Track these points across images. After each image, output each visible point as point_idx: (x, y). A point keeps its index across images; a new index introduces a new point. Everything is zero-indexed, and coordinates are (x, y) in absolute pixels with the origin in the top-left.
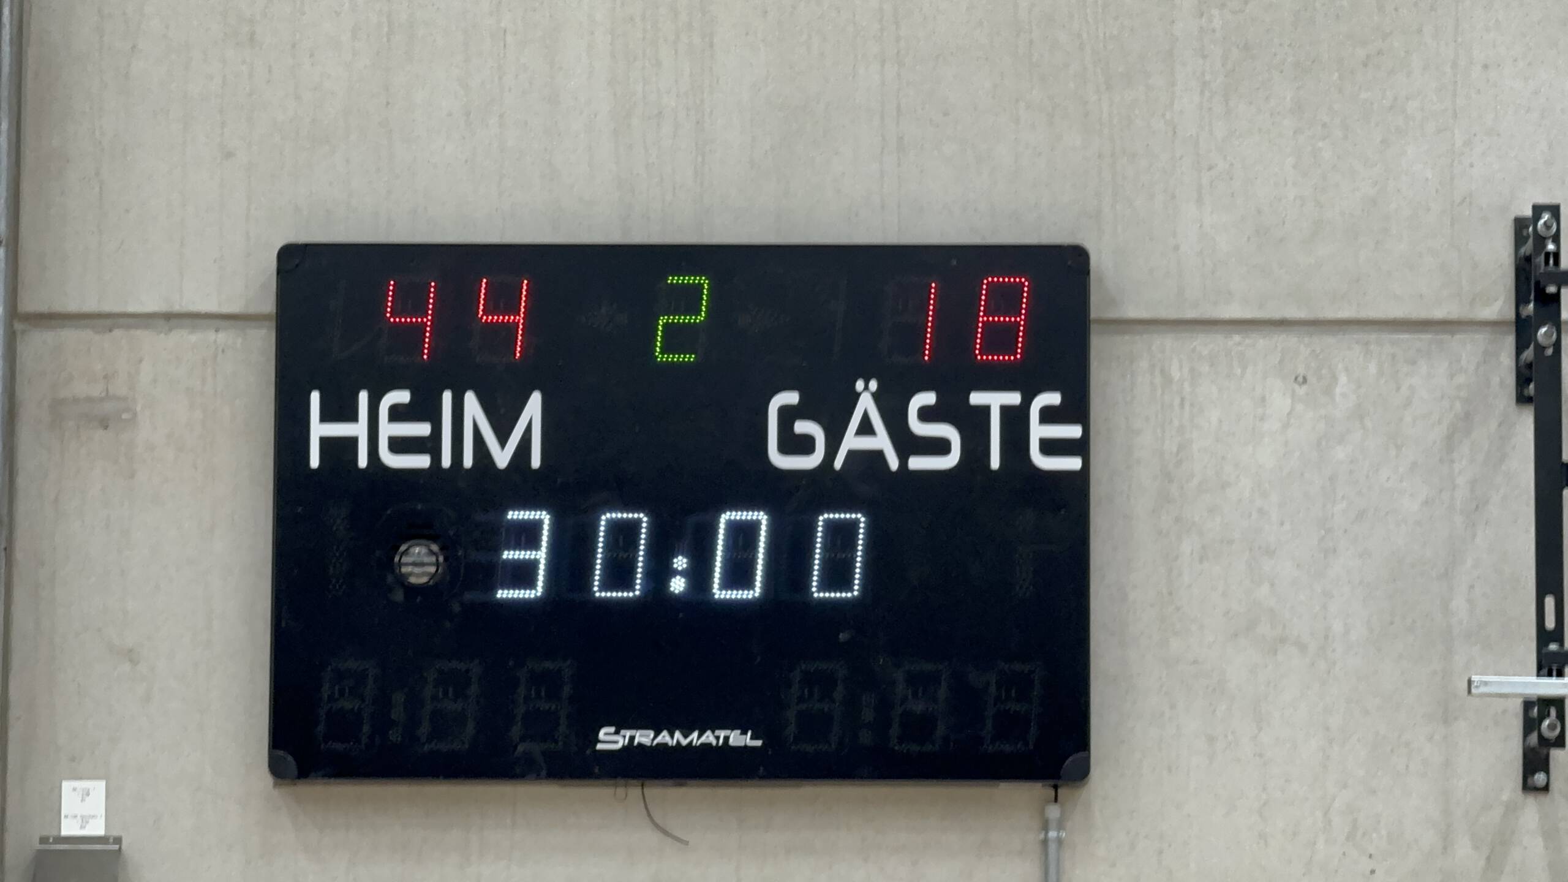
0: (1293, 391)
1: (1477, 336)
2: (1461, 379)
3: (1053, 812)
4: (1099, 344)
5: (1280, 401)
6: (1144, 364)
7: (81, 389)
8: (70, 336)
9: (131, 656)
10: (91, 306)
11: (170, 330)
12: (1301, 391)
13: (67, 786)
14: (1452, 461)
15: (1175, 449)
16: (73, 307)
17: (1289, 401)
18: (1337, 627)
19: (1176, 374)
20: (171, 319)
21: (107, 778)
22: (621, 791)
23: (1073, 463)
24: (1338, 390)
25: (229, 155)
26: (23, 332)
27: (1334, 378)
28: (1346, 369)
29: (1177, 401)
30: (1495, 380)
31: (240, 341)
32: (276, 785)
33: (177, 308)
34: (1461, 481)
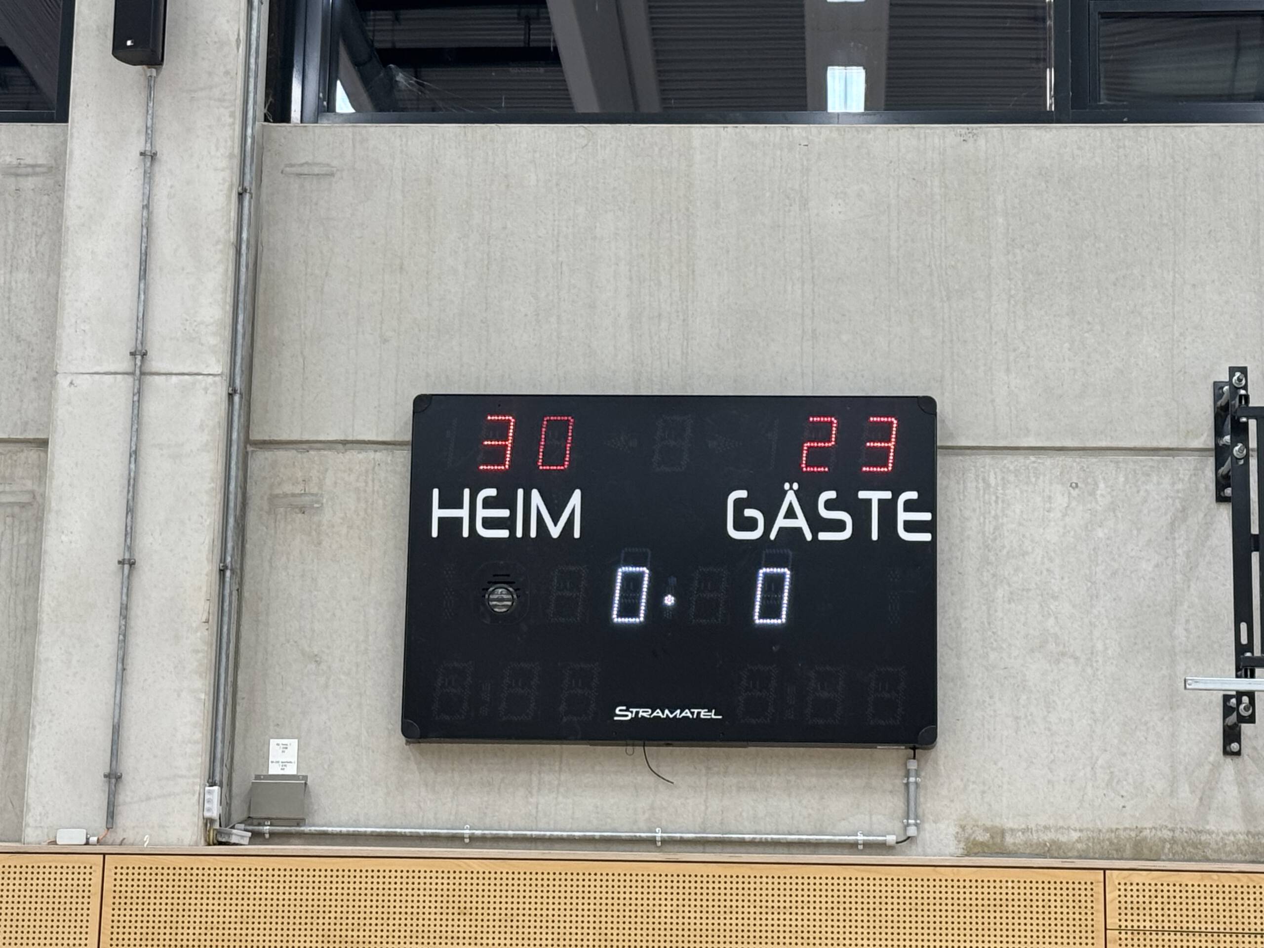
0: (1069, 493)
1: (1189, 458)
2: (1180, 486)
3: (913, 765)
4: (942, 462)
5: (1061, 501)
6: (971, 475)
7: (288, 488)
8: (282, 455)
9: (316, 659)
10: (295, 437)
11: (346, 450)
12: (1075, 493)
13: (273, 742)
14: (1174, 539)
15: (992, 531)
16: (284, 437)
17: (1066, 500)
18: (1100, 646)
19: (992, 482)
20: (346, 444)
21: (299, 738)
22: (630, 749)
23: (926, 537)
24: (1099, 492)
25: (385, 341)
26: (253, 452)
27: (1096, 484)
28: (1104, 479)
29: (994, 498)
30: (1202, 486)
31: (389, 458)
32: (408, 743)
33: (350, 438)
34: (1179, 551)
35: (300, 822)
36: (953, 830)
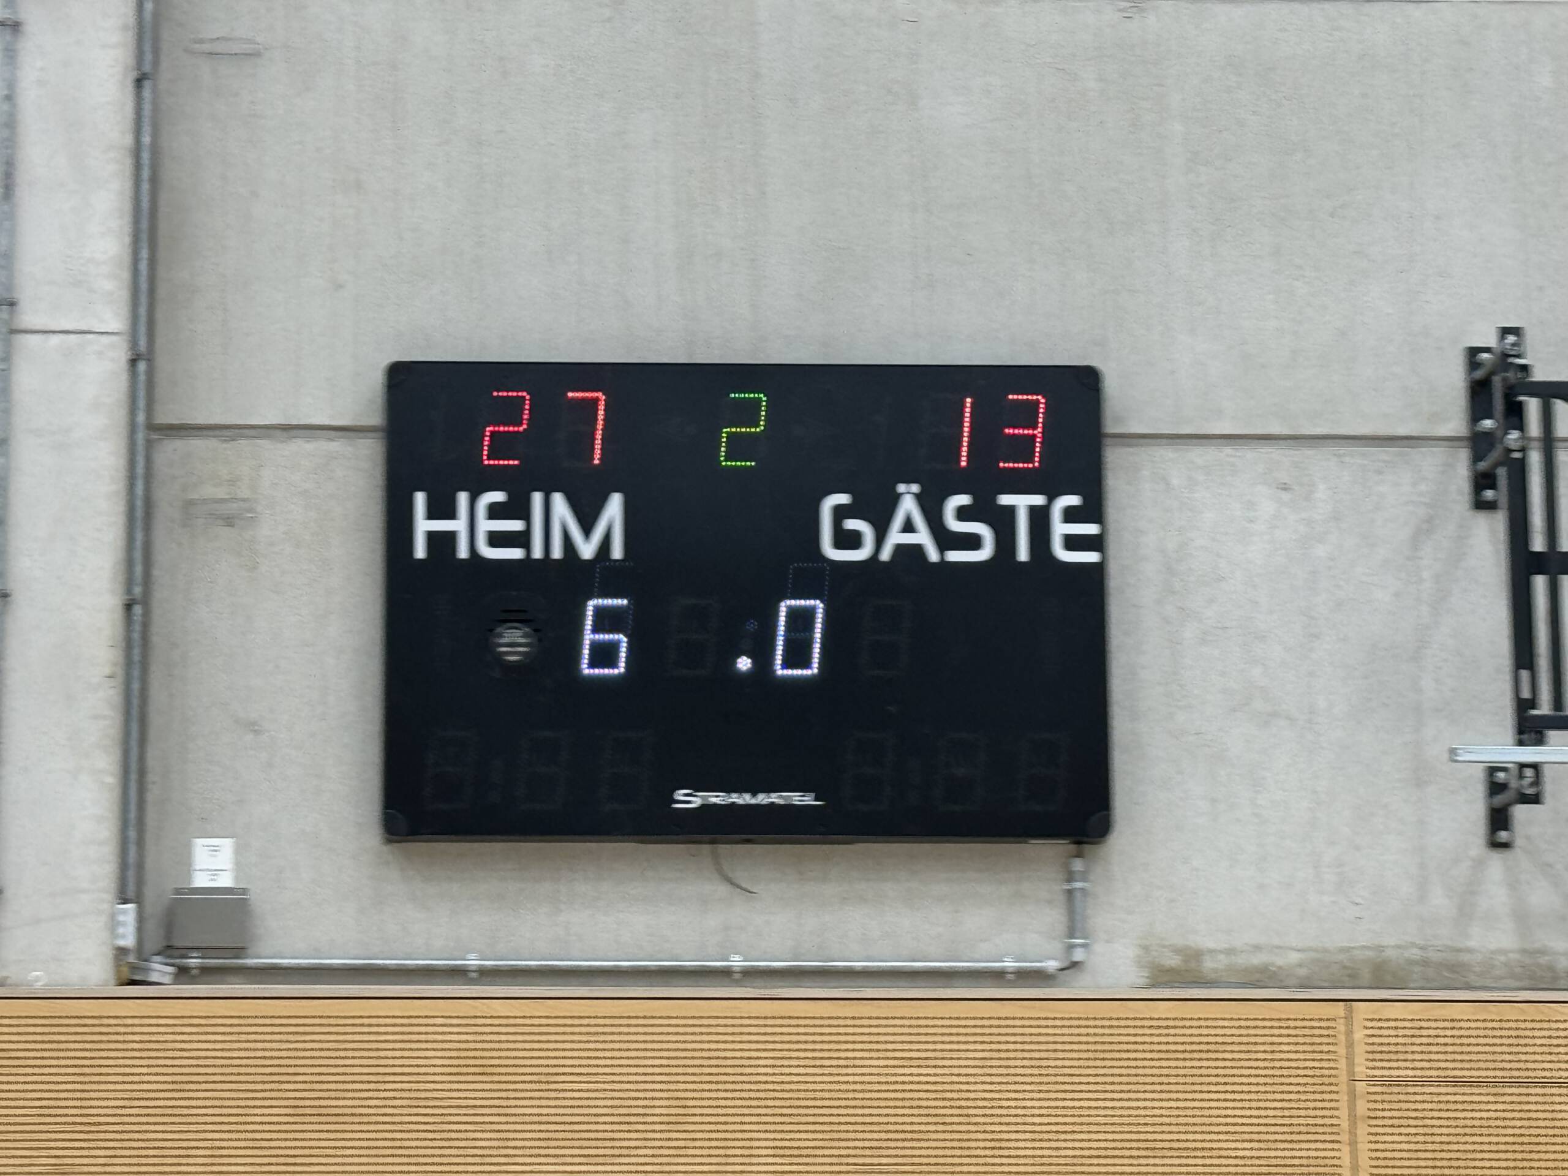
0: (1278, 497)
1: (1435, 450)
3: (1078, 865)
5: (1267, 507)
7: (209, 491)
8: (197, 444)
9: (254, 727)
10: (215, 418)
11: (288, 439)
12: (1286, 496)
13: (198, 843)
14: (1418, 558)
15: (1176, 547)
16: (201, 420)
17: (1275, 506)
18: (1321, 703)
20: (289, 430)
21: (235, 836)
22: (693, 847)
23: (1094, 557)
24: (1317, 496)
25: (340, 287)
26: (157, 441)
27: (1314, 486)
28: (1323, 478)
29: (1177, 505)
32: (387, 842)
33: (293, 422)
35: (239, 951)
36: (1132, 952)
